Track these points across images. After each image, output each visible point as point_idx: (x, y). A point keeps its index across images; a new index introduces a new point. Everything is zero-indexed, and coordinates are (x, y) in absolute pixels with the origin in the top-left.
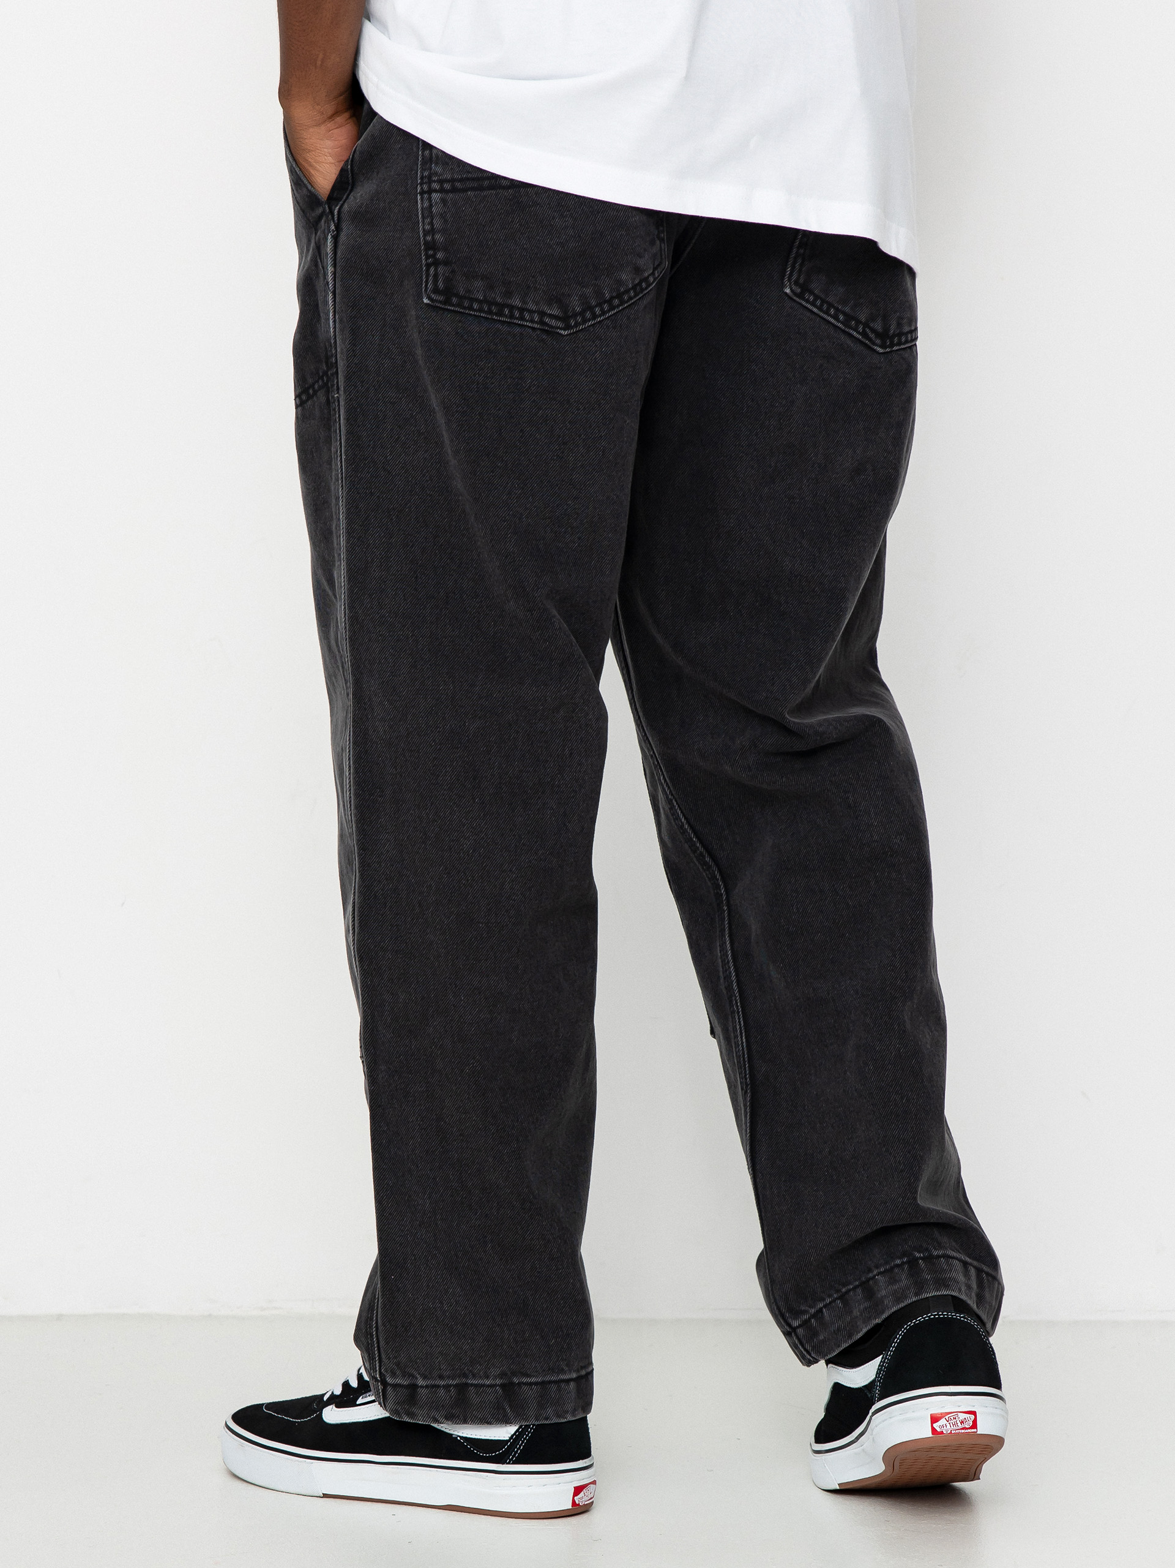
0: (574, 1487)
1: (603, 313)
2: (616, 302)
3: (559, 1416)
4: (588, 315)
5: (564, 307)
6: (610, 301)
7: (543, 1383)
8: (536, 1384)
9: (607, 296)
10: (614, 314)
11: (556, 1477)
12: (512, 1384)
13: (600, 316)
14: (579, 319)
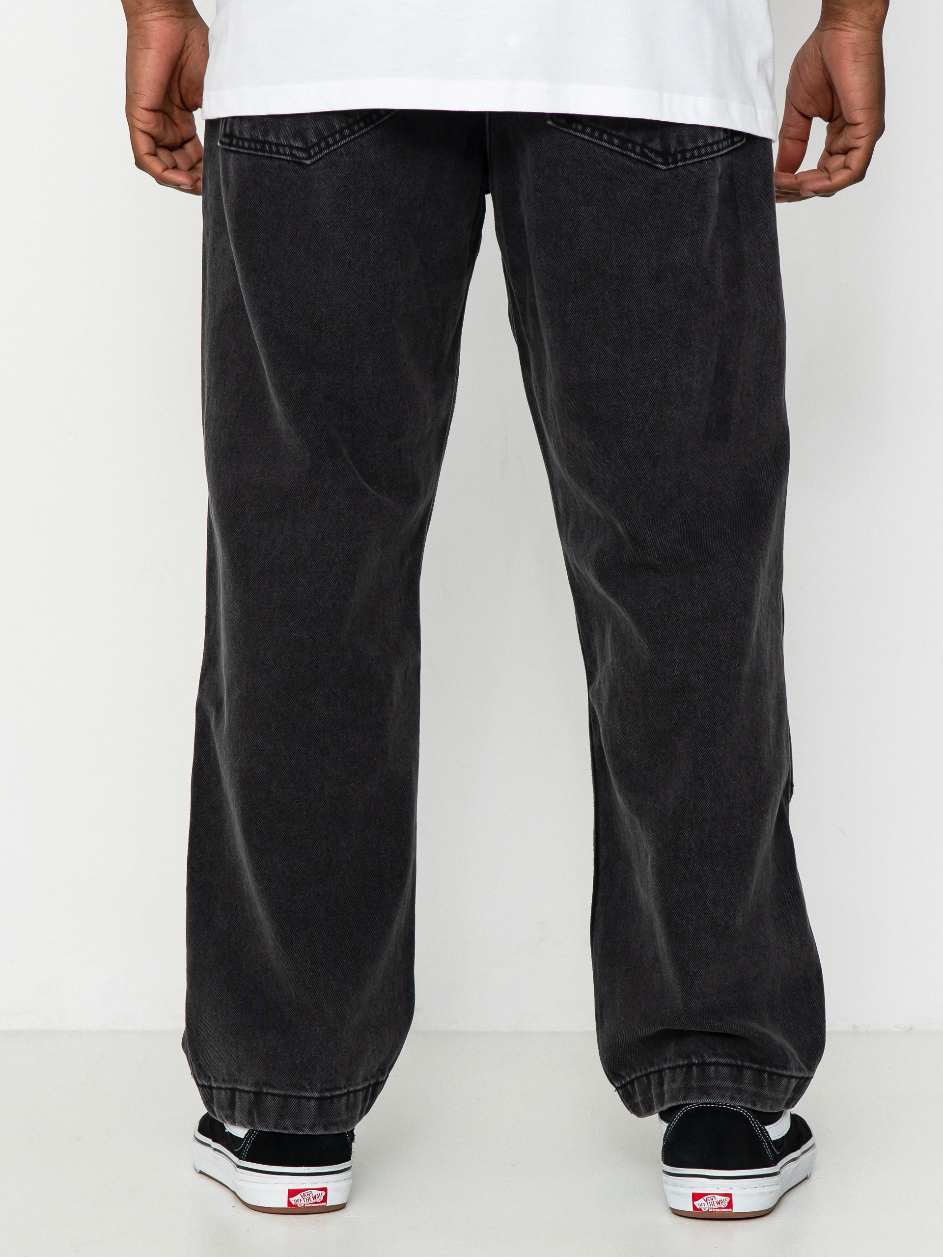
0: (289, 1190)
1: (336, 142)
2: (347, 132)
3: (297, 1128)
4: (323, 145)
5: (304, 140)
6: (341, 131)
7: (285, 1096)
8: (279, 1096)
9: (337, 127)
10: (346, 143)
11: (273, 1178)
12: (261, 1093)
13: (333, 145)
14: (317, 149)
